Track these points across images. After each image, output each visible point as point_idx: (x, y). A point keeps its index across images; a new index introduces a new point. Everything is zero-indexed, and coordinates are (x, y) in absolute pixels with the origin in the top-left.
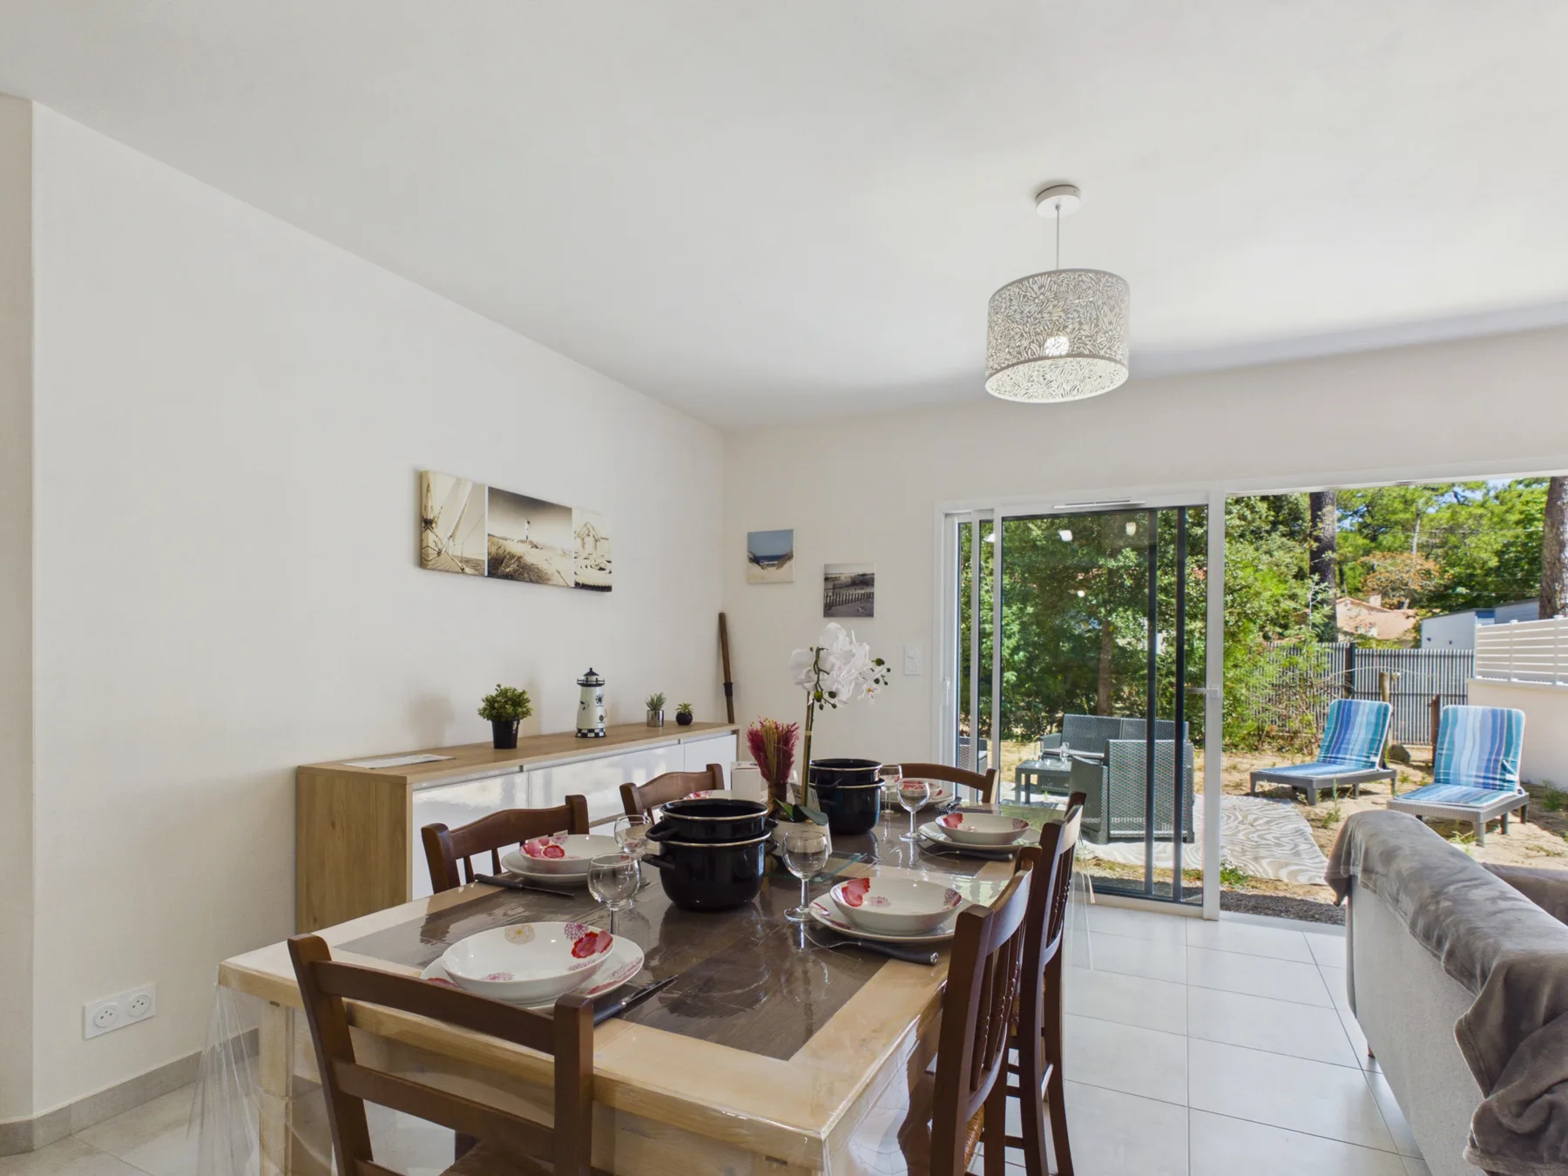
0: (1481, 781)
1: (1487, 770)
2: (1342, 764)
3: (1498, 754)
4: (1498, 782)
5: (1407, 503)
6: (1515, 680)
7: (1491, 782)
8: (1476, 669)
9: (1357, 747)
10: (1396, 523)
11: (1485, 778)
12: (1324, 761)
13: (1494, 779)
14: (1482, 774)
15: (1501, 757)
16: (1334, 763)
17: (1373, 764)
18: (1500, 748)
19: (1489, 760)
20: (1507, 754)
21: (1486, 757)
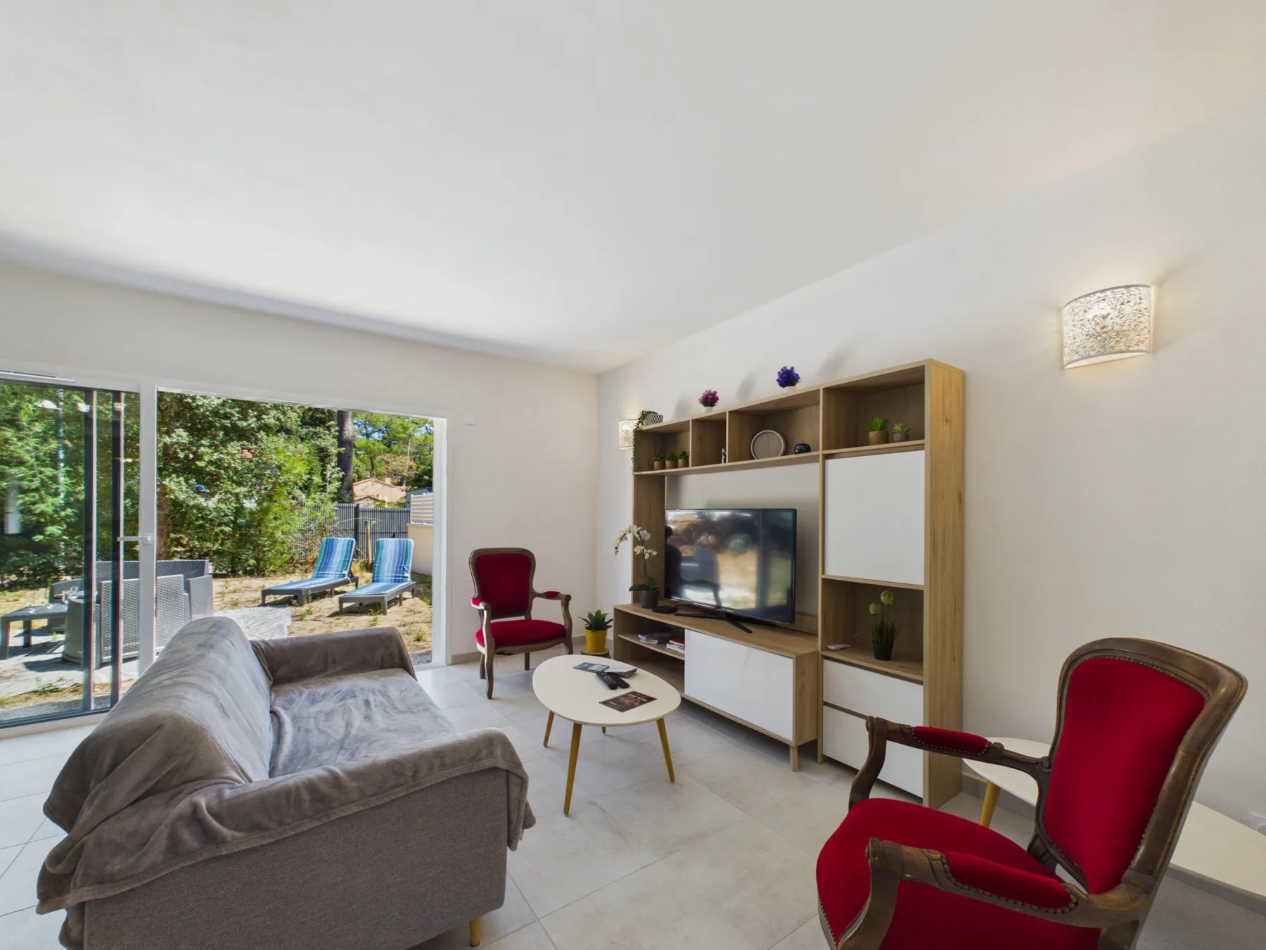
0: (393, 578)
1: (396, 573)
2: (327, 577)
3: (401, 563)
4: (401, 578)
5: (405, 429)
6: (425, 524)
7: (398, 578)
8: (411, 518)
9: (336, 566)
10: (400, 438)
11: (395, 576)
12: (317, 577)
13: (399, 577)
14: (394, 575)
15: (403, 565)
16: (323, 577)
17: (344, 575)
18: (402, 561)
19: (397, 567)
20: (405, 564)
21: (396, 565)
